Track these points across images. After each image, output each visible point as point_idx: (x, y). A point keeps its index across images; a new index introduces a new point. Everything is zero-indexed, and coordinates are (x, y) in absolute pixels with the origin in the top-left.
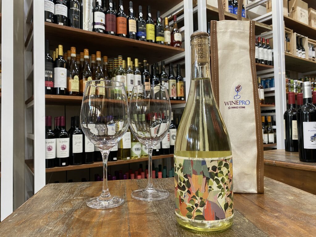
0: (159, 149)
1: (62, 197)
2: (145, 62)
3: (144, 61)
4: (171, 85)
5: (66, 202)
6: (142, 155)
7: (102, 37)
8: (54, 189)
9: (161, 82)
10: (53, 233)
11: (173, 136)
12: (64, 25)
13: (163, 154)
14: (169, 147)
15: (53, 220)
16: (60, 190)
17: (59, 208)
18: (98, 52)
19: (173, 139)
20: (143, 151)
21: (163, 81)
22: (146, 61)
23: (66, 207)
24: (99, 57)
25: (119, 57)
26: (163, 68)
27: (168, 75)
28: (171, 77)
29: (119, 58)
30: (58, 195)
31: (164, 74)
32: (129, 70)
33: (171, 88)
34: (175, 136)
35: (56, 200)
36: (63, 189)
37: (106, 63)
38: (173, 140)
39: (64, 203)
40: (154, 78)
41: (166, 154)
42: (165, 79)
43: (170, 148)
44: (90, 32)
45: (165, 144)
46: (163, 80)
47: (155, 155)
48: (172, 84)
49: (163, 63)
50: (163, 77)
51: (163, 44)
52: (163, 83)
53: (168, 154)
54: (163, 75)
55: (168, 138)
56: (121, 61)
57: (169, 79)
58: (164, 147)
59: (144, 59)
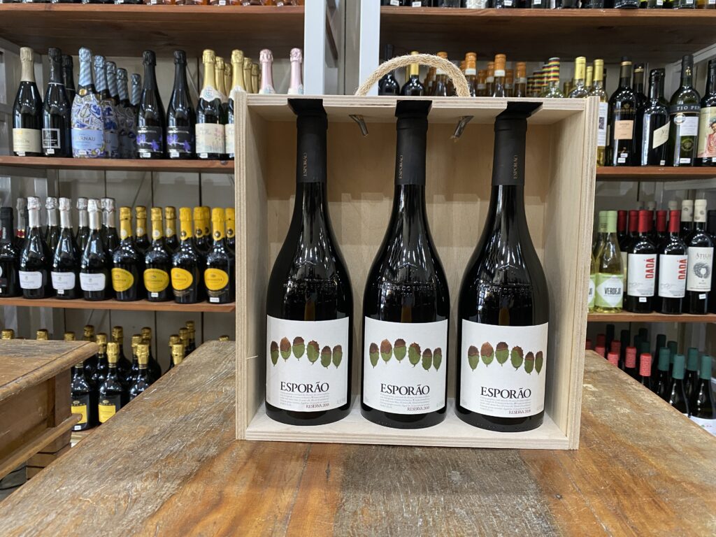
0: (648, 298)
1: (226, 368)
2: (627, 66)
3: (624, 63)
4: (707, 123)
5: (231, 377)
6: (596, 307)
7: (511, 17)
8: (216, 351)
9: (672, 117)
10: (204, 424)
11: (698, 267)
12: (422, 5)
13: (659, 311)
14: (682, 295)
15: (206, 405)
16: (226, 353)
17: (218, 386)
18: (498, 56)
19: (699, 275)
20: (601, 298)
21: (681, 114)
22: (630, 63)
23: (230, 386)
24: (501, 69)
25: (551, 61)
26: (685, 77)
27: (702, 95)
28: (711, 101)
29: (550, 64)
30: (220, 363)
31: (687, 94)
32: (579, 89)
33: (707, 130)
34: (707, 268)
35: (216, 372)
36: (231, 354)
37: (522, 80)
38: (697, 277)
39: (228, 378)
40: (653, 108)
41: (669, 312)
42: (686, 108)
43: (683, 298)
44: (479, 12)
45: (668, 286)
46: (680, 111)
47: (634, 310)
48: (711, 121)
49: (686, 62)
50: (682, 103)
51: (691, 8)
52: (679, 118)
53: (677, 312)
54: (684, 95)
55: (681, 272)
56: (555, 71)
57: (703, 105)
58: (665, 293)
59: (625, 58)
